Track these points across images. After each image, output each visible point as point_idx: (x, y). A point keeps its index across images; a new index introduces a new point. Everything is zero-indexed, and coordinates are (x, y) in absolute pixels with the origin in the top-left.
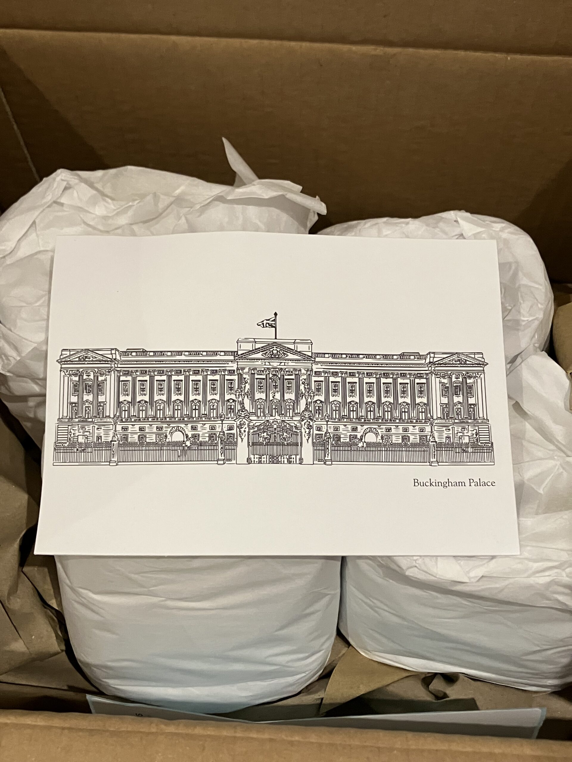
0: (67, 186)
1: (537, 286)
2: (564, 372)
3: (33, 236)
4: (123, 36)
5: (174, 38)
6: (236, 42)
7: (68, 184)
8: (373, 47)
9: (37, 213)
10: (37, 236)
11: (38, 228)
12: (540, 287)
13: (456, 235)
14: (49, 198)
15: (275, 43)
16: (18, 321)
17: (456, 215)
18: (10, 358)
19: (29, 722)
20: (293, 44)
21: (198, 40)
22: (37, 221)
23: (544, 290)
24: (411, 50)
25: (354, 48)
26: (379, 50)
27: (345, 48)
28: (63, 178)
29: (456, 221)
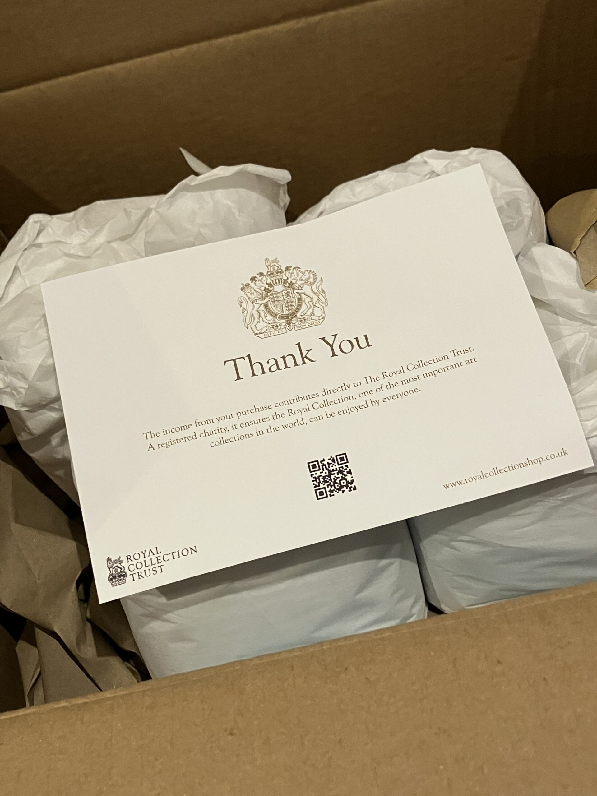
0: (41, 228)
1: (519, 189)
2: (568, 253)
3: (18, 281)
4: (61, 80)
5: (108, 68)
6: (166, 55)
7: (41, 225)
8: (295, 21)
9: (17, 256)
10: (23, 278)
11: (22, 271)
12: (521, 189)
13: (428, 174)
14: (27, 240)
15: (204, 45)
16: (19, 350)
17: (422, 157)
18: (20, 390)
19: (109, 696)
20: (221, 40)
21: (130, 64)
22: (19, 264)
23: (526, 191)
24: (331, 14)
25: (278, 27)
26: (302, 23)
27: (270, 29)
28: (36, 220)
29: (426, 162)
